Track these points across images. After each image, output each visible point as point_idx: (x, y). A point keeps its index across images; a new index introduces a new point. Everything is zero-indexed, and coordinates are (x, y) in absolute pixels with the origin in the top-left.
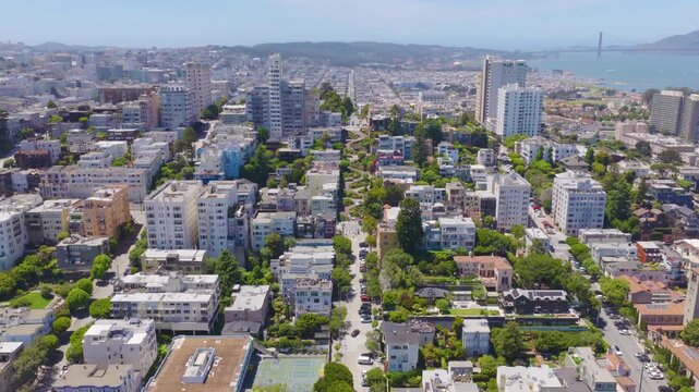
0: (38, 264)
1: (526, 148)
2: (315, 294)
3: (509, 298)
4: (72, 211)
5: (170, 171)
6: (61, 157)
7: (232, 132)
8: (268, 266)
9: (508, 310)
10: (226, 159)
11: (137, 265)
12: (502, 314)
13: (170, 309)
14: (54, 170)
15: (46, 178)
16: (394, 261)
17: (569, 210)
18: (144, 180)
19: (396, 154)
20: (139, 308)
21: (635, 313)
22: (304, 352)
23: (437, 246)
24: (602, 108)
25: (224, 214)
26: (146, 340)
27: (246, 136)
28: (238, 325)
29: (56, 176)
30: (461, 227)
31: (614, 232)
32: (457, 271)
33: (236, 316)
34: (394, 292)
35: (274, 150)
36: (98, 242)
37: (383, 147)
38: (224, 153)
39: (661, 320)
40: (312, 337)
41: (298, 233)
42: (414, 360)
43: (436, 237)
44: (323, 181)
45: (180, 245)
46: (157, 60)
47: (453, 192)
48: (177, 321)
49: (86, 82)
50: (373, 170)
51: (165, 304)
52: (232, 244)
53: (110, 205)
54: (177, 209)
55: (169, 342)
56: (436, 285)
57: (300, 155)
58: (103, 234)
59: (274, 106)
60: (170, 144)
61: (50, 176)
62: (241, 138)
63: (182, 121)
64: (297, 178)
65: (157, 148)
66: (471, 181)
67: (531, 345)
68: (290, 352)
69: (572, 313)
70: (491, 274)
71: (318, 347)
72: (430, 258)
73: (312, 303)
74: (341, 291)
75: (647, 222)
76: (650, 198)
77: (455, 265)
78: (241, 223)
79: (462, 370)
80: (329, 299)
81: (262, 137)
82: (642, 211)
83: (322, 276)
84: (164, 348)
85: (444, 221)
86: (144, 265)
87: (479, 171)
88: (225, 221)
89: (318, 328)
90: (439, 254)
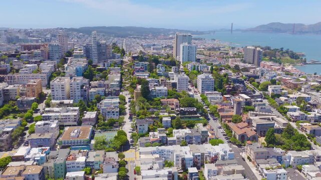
0: (9, 107)
1: (189, 66)
2: (114, 112)
3: (177, 111)
4: (21, 88)
5: (56, 75)
6: (11, 71)
7: (78, 61)
8: (96, 106)
9: (178, 114)
10: (77, 71)
11: (48, 105)
12: (175, 115)
13: (63, 117)
14: (10, 75)
15: (7, 78)
16: (140, 101)
17: (202, 86)
18: (46, 78)
19: (141, 68)
20: (52, 118)
21: (219, 115)
22: (110, 131)
23: (155, 96)
24: (227, 54)
25: (80, 88)
26: (56, 127)
27: (84, 62)
28: (87, 123)
29: (11, 77)
30: (163, 90)
31: (216, 92)
32: (162, 104)
33: (86, 120)
34: (140, 111)
35: (95, 68)
36: (33, 98)
37: (136, 66)
38: (76, 68)
39: (226, 117)
40: (113, 126)
41: (107, 95)
42: (147, 129)
43: (154, 94)
44: (114, 78)
45: (63, 99)
46: (34, 34)
47: (162, 80)
48: (66, 121)
49: (3, 44)
50: (133, 74)
51: (61, 116)
52: (82, 98)
53: (36, 85)
54: (63, 86)
55: (63, 129)
56: (154, 108)
57: (105, 69)
58: (34, 96)
59: (94, 51)
60: (55, 66)
61: (8, 77)
62: (82, 63)
63: (58, 57)
64: (105, 77)
65: (49, 66)
66: (169, 77)
67: (185, 125)
68: (105, 131)
69: (198, 115)
70: (173, 104)
71: (115, 129)
72: (153, 100)
73: (112, 115)
74: (122, 112)
75: (228, 89)
76: (231, 82)
77: (161, 102)
78: (85, 91)
79: (162, 130)
80: (118, 114)
81: (90, 63)
82: (227, 86)
83: (116, 107)
84: (61, 131)
85: (157, 88)
86: (51, 105)
87: (172, 74)
88: (80, 90)
89: (115, 123)
90: (155, 99)
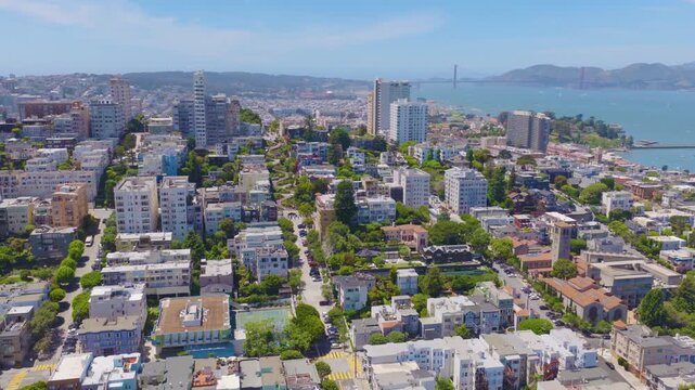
0: (9, 253)
1: (419, 151)
2: (275, 259)
3: (428, 253)
4: (37, 206)
5: (116, 173)
7: (165, 140)
8: (224, 245)
9: (429, 262)
10: (165, 163)
11: (110, 246)
12: (423, 264)
13: (155, 276)
14: (2, 174)
16: (336, 231)
17: (460, 195)
18: (93, 180)
19: (315, 156)
20: (127, 277)
21: (518, 261)
22: (271, 305)
23: (367, 220)
24: (466, 128)
25: (184, 202)
26: (143, 299)
27: (178, 143)
28: (213, 287)
29: (7, 179)
30: (385, 204)
31: (496, 208)
32: (385, 237)
33: (210, 280)
34: (337, 256)
35: (203, 156)
36: (70, 230)
37: (300, 151)
38: (164, 157)
39: (536, 264)
40: (277, 293)
41: (248, 218)
42: (363, 300)
43: (366, 213)
44: (255, 179)
45: (146, 229)
47: (368, 183)
48: (163, 286)
50: (295, 170)
51: (151, 272)
52: (191, 228)
53: (76, 198)
54: (144, 197)
55: (156, 304)
56: (370, 248)
57: (227, 160)
58: (72, 225)
59: (199, 118)
60: (109, 152)
62: (175, 145)
63: (112, 132)
64: (230, 178)
65: (98, 153)
66: (379, 176)
67: (448, 286)
68: (260, 306)
69: (475, 262)
70: (412, 238)
71: (282, 301)
72: (364, 229)
73: (272, 268)
74: (293, 260)
75: (519, 203)
76: (519, 185)
77: (383, 232)
78: (198, 209)
79: (403, 301)
80: (286, 263)
81: (191, 145)
82: (514, 194)
83: (277, 246)
84: (153, 310)
85: (371, 200)
86: (118, 245)
87: (385, 169)
88: (185, 208)
89: (280, 285)
90: (369, 226)
